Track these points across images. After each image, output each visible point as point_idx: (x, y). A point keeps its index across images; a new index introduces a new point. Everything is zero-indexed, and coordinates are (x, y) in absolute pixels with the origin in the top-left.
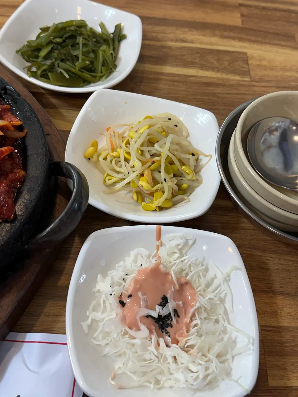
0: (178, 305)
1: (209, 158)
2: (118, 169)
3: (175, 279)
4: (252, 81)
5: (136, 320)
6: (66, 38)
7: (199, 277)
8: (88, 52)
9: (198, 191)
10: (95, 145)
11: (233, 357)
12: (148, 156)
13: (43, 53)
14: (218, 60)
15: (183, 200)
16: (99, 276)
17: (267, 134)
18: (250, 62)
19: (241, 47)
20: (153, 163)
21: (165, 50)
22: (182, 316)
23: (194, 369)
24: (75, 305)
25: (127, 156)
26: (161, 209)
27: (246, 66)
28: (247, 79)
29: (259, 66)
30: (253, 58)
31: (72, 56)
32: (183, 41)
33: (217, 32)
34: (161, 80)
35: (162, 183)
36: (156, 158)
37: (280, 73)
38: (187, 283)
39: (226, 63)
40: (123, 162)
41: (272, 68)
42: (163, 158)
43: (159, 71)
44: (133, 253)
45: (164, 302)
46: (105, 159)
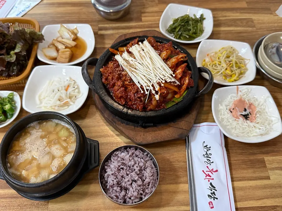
0: (250, 111)
1: (249, 60)
2: (216, 68)
3: (247, 102)
4: (257, 29)
5: (238, 116)
6: (185, 23)
7: (255, 101)
8: (194, 27)
9: (247, 73)
10: (205, 61)
11: (273, 125)
12: (228, 62)
13: (177, 30)
14: (241, 23)
15: (242, 77)
16: (220, 105)
17: (271, 49)
18: (254, 22)
19: (249, 16)
20: (230, 64)
21: (219, 21)
22: (252, 114)
23: (261, 128)
24: (215, 113)
25: (219, 63)
26: (235, 80)
27: (253, 24)
28: (255, 29)
29: (258, 23)
30: (255, 20)
31: (188, 29)
32: (225, 16)
33: (238, 11)
34: (221, 33)
35: (235, 71)
36: (231, 62)
37: (267, 25)
38: (252, 104)
39: (245, 23)
40: (218, 66)
41: (264, 23)
42: (234, 62)
43: (219, 30)
44: (229, 97)
45: (245, 110)
46: (210, 65)
